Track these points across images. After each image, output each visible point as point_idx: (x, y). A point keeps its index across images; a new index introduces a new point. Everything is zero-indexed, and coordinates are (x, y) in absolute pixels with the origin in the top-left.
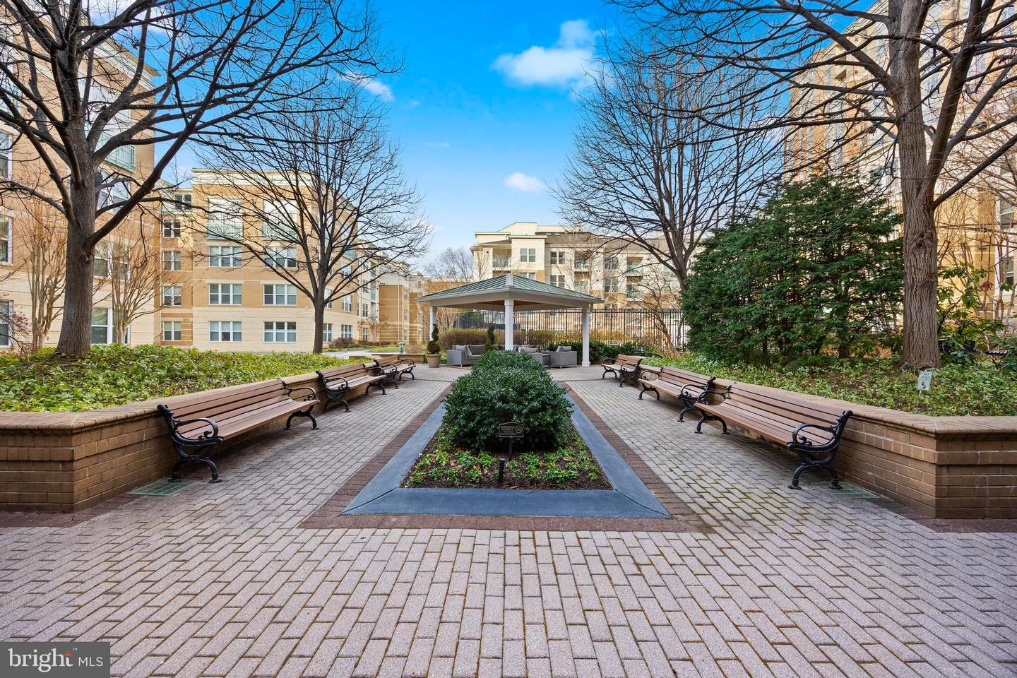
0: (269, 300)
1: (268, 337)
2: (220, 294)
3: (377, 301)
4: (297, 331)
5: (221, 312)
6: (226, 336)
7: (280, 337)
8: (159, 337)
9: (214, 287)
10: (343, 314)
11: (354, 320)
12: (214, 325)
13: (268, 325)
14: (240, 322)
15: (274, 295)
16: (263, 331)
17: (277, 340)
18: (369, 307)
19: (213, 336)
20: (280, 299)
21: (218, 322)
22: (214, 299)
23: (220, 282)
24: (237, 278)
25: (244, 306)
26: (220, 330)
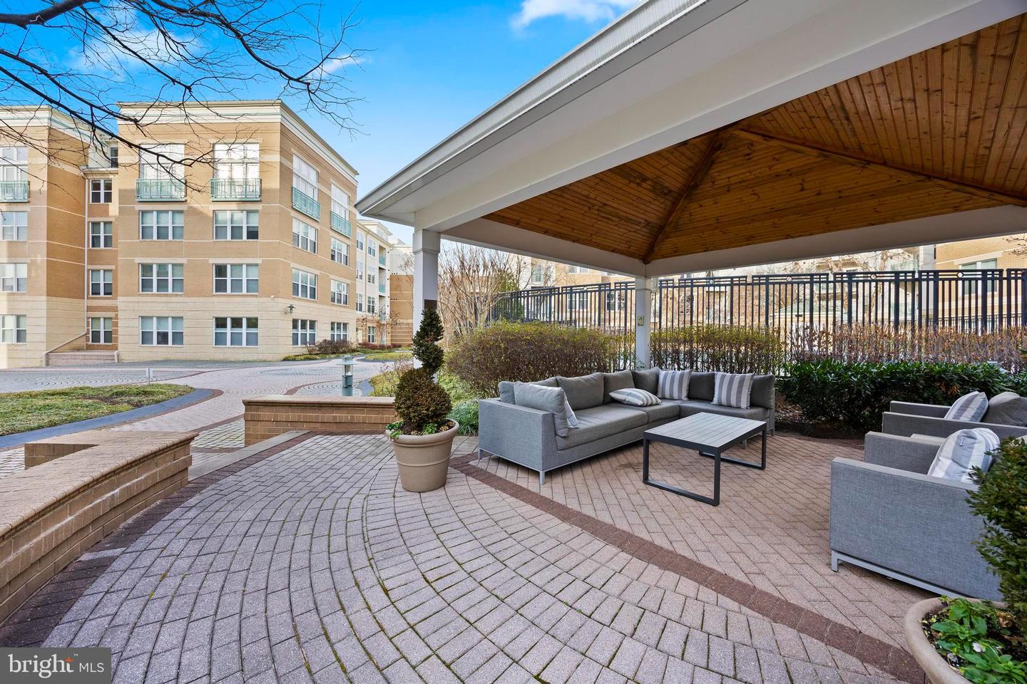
0: (221, 286)
1: (220, 340)
2: (155, 278)
3: (387, 294)
4: (259, 330)
5: (155, 304)
6: (163, 338)
7: (236, 340)
8: (84, 339)
9: (147, 268)
10: (335, 308)
11: (350, 316)
12: (148, 322)
13: (221, 323)
14: (182, 318)
15: (229, 279)
16: (213, 330)
17: (232, 343)
18: (377, 300)
19: (146, 337)
20: (237, 284)
21: (152, 317)
22: (146, 285)
23: (154, 261)
24: (177, 255)
25: (187, 295)
26: (154, 328)
